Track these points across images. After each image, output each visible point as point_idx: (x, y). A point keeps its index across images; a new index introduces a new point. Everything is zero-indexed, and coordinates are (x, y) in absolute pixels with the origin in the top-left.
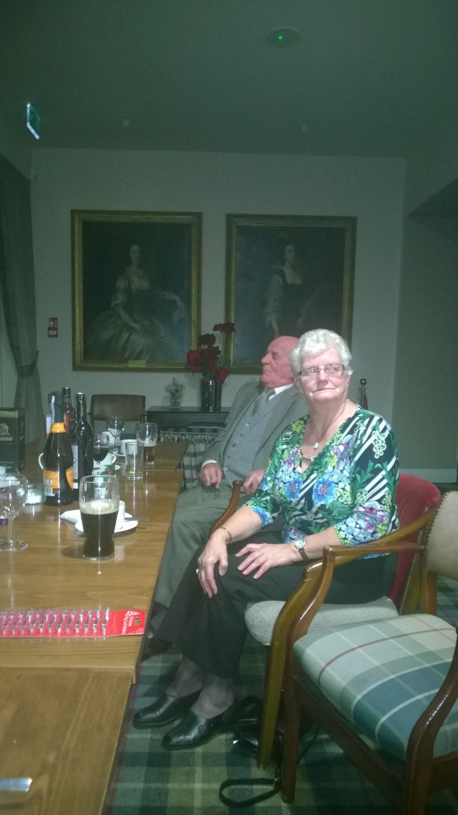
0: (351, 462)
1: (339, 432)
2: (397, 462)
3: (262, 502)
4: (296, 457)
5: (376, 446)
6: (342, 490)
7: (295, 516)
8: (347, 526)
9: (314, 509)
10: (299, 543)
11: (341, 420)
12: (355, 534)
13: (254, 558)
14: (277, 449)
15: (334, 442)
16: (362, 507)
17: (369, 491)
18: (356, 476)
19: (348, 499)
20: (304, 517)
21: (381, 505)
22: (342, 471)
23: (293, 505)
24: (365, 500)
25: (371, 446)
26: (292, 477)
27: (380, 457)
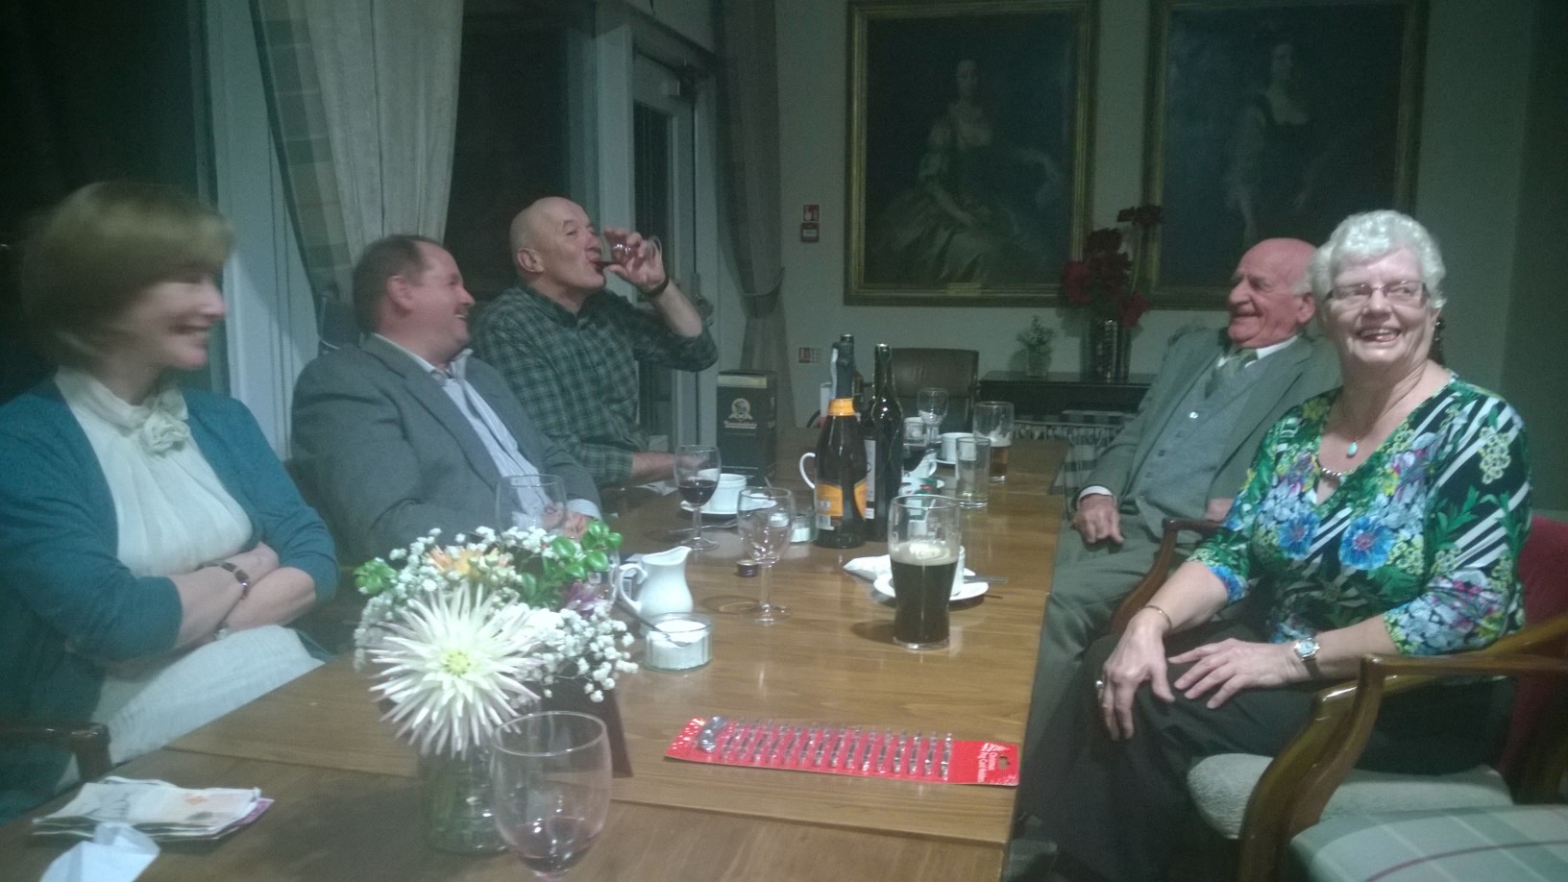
0: (1429, 489)
1: (1407, 426)
2: (1529, 494)
3: (1228, 554)
4: (1306, 471)
5: (1488, 458)
6: (1405, 546)
7: (1297, 591)
8: (1411, 617)
9: (1340, 580)
10: (1304, 647)
11: (1413, 401)
12: (1427, 635)
13: (1208, 667)
14: (1269, 451)
15: (1395, 445)
16: (1446, 581)
17: (1465, 549)
18: (1437, 516)
19: (1416, 564)
20: (1315, 594)
21: (1490, 579)
22: (1408, 506)
23: (1295, 566)
24: (1455, 566)
25: (1477, 458)
26: (1296, 509)
27: (1496, 482)
